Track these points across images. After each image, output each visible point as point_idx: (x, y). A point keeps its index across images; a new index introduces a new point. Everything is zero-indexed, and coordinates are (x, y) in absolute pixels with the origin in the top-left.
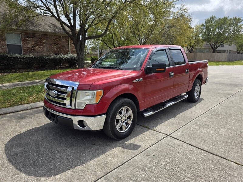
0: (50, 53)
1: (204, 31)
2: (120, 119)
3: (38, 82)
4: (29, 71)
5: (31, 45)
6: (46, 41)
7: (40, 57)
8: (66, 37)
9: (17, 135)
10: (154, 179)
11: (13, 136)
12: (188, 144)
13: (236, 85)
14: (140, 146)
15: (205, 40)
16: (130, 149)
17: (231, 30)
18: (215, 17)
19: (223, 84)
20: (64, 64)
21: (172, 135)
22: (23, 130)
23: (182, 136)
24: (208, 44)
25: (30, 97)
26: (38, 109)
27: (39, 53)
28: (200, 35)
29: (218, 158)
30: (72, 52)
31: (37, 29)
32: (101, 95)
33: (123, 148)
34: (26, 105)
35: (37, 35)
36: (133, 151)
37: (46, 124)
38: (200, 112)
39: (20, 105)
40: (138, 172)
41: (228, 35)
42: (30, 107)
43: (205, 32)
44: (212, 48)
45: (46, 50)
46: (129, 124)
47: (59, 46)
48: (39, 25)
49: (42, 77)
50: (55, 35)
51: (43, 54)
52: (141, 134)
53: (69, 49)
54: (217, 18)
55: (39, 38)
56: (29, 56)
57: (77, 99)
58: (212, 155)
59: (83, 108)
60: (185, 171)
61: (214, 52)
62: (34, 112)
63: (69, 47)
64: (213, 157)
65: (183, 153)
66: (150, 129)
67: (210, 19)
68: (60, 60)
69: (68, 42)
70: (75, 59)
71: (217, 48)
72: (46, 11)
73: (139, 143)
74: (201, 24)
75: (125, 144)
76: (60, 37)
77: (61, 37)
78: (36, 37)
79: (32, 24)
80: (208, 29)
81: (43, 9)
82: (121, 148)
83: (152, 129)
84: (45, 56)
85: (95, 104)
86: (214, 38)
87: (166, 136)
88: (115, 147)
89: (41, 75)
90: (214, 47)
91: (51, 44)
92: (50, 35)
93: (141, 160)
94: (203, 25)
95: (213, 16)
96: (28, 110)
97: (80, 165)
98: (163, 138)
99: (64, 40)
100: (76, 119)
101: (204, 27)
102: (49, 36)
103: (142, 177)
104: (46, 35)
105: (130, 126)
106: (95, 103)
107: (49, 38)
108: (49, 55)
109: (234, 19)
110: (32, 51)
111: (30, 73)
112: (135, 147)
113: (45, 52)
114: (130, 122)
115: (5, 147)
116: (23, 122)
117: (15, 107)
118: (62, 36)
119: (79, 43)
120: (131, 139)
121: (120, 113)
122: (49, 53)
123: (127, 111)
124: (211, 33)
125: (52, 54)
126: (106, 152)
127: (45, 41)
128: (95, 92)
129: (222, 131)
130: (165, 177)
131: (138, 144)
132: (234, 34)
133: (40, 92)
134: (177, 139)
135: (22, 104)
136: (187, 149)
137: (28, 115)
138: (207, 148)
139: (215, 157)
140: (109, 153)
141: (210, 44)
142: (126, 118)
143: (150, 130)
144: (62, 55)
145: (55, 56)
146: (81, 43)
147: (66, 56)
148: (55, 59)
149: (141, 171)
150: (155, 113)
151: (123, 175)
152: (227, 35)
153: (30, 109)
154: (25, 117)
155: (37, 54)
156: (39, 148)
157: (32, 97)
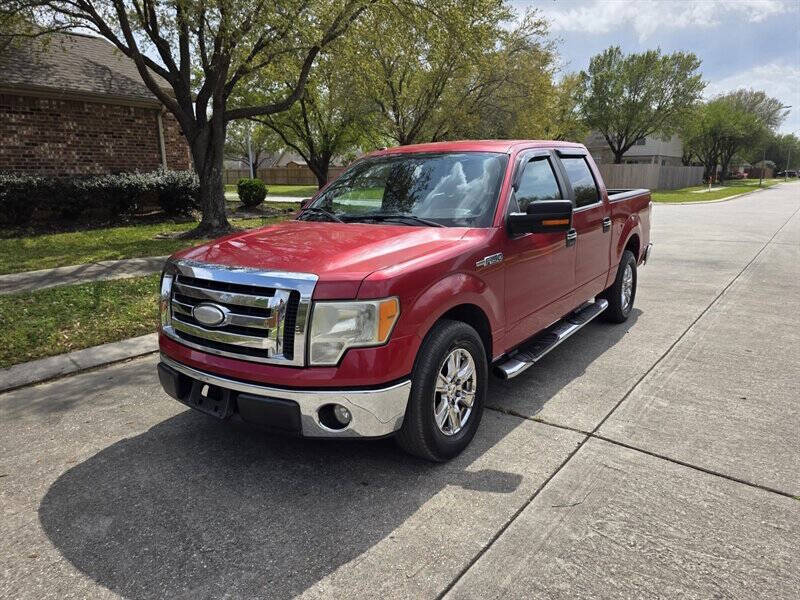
0: (93, 168)
1: (588, 94)
2: (446, 393)
3: (74, 275)
4: (19, 236)
5: (21, 138)
6: (75, 125)
7: (58, 184)
8: (146, 111)
9: (69, 471)
10: (611, 580)
11: (52, 479)
12: (663, 458)
13: (715, 265)
14: (519, 478)
15: (591, 123)
16: (491, 491)
17: (668, 93)
18: (620, 53)
19: (677, 260)
20: (146, 205)
21: (601, 432)
22: (84, 452)
23: (631, 432)
24: (600, 135)
25: (63, 330)
26: (102, 372)
27: (53, 168)
28: (577, 109)
29: (766, 493)
30: (174, 164)
31: (40, 81)
32: (394, 316)
33: (465, 487)
34: (55, 361)
35: (43, 104)
36: (504, 495)
37: (161, 425)
38: (652, 352)
39: (31, 359)
40: (552, 565)
41: (659, 108)
42: (73, 367)
43: (592, 99)
44: (613, 148)
45: (77, 157)
46: (466, 407)
47: (125, 142)
48: (48, 67)
49: (78, 257)
50: (107, 105)
51: (68, 171)
52: (504, 435)
53: (160, 153)
54: (627, 53)
55: (51, 115)
56: (16, 180)
57: (312, 333)
58: (747, 487)
59: (336, 363)
60: (691, 546)
61: (618, 160)
62: (95, 383)
63: (160, 146)
64: (751, 493)
65: (660, 487)
66: (526, 418)
67: (605, 55)
68: (134, 191)
69: (157, 128)
70: (186, 189)
71: (626, 148)
72: (74, 15)
73: (511, 468)
74: (578, 73)
75: (469, 474)
76: (126, 109)
77: (130, 112)
78: (39, 110)
79: (25, 64)
80: (599, 87)
81: (66, 12)
82: (459, 490)
83: (532, 417)
84: (76, 176)
85: (380, 346)
86: (617, 118)
87: (585, 436)
88: (440, 487)
89: (72, 246)
90: (619, 146)
91: (96, 136)
92: (88, 103)
93: (544, 523)
94: (583, 74)
95: (615, 47)
96: (65, 375)
97: (349, 560)
98: (580, 445)
99: (140, 122)
100: (309, 403)
101: (589, 84)
102: (86, 106)
103: (571, 579)
104: (74, 103)
105: (469, 411)
106: (375, 342)
107: (88, 114)
108: (90, 176)
109: (677, 59)
110: (24, 161)
111: (29, 242)
112: (505, 483)
113: (75, 164)
114: (469, 399)
115: (42, 520)
116: (70, 422)
117: (17, 369)
118: (135, 108)
119: (205, 134)
120: (479, 455)
121: (445, 372)
122: (88, 168)
123: (463, 362)
124: (610, 102)
125: (98, 172)
126: (416, 506)
127: (71, 125)
128: (375, 303)
129: (741, 410)
130: (641, 570)
131: (510, 470)
132: (675, 105)
133: (93, 308)
134: (622, 445)
135: (37, 357)
136: (664, 474)
137: (74, 394)
138: (720, 466)
139: (757, 491)
140: (428, 507)
141: (607, 138)
142: (460, 387)
143: (526, 421)
144: (139, 175)
145: (113, 177)
146: (212, 134)
147: (153, 178)
148: (114, 191)
149: (559, 561)
150: (531, 364)
151: (509, 577)
152: (655, 106)
153: (72, 374)
154: (66, 403)
155: (43, 170)
156: (172, 512)
157: (69, 329)
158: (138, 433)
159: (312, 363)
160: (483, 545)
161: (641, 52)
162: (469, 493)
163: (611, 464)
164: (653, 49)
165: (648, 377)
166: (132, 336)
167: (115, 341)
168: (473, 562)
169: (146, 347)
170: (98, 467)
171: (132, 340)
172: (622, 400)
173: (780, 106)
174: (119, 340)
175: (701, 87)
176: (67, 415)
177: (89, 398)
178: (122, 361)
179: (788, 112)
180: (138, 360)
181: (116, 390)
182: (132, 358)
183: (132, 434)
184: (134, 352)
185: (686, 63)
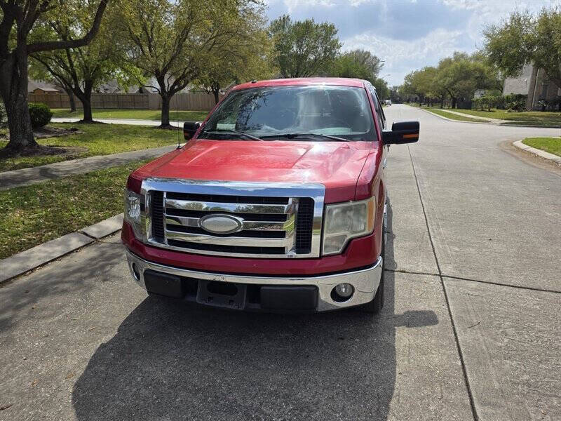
12: (490, 283)
14: (432, 312)
16: (425, 325)
18: (289, 20)
21: (444, 273)
23: (459, 270)
33: (408, 326)
36: (436, 326)
37: (125, 325)
38: (418, 217)
52: (393, 285)
57: (325, 230)
59: (341, 251)
66: (394, 271)
67: (280, 20)
75: (400, 317)
82: (405, 328)
83: (396, 270)
85: (369, 234)
87: (439, 277)
88: (391, 329)
93: (476, 340)
95: (286, 15)
97: (390, 398)
98: (442, 283)
106: (366, 232)
112: (428, 318)
120: (392, 302)
128: (366, 203)
129: (496, 247)
131: (421, 309)
132: (325, 57)
134: (463, 279)
136: (501, 293)
138: (521, 283)
140: (400, 346)
143: (396, 273)
149: (508, 362)
151: (494, 380)
158: (110, 336)
159: (324, 253)
160: (460, 364)
161: (302, 21)
162: (413, 329)
163: (470, 292)
164: (310, 19)
165: (432, 234)
166: (21, 250)
167: (7, 257)
168: (466, 377)
169: (39, 259)
170: (104, 375)
171: (22, 254)
172: (434, 251)
173: (379, 61)
174: (10, 255)
175: (339, 47)
176: (16, 333)
177: (23, 313)
178: (24, 274)
179: (383, 65)
180: (38, 272)
181: (43, 301)
182: (32, 270)
183: (106, 339)
184: (32, 265)
185: (329, 30)
